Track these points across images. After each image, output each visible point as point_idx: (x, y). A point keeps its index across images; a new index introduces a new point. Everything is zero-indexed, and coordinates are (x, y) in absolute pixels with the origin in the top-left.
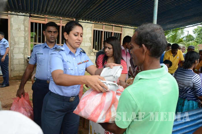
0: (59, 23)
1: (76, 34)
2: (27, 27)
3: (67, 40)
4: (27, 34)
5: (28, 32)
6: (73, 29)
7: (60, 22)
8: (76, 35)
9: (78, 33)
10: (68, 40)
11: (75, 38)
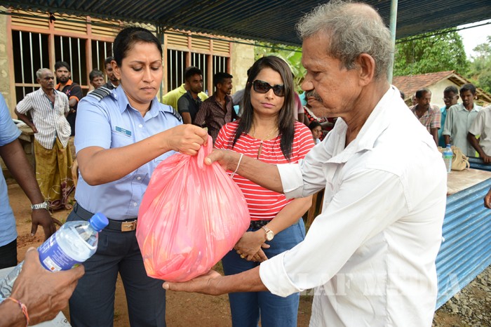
0: (85, 33)
1: (139, 66)
2: (4, 44)
3: (120, 80)
4: (5, 61)
5: (7, 57)
6: (128, 52)
7: (85, 30)
8: (137, 70)
9: (143, 64)
10: (122, 81)
11: (136, 76)
